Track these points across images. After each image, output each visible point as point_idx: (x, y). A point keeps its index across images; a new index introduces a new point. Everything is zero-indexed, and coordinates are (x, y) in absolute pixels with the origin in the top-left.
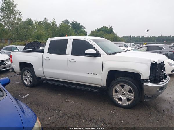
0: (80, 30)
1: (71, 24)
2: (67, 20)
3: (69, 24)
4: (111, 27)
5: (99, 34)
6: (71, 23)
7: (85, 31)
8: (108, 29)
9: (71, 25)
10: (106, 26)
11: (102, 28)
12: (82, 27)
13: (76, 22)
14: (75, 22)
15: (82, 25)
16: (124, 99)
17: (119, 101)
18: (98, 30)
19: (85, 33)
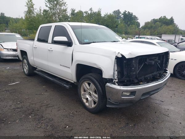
0: (132, 21)
2: (119, 10)
3: (121, 15)
4: (172, 17)
5: (154, 25)
6: (122, 13)
7: (138, 22)
8: (167, 19)
9: (123, 16)
10: (165, 16)
11: (160, 19)
12: (136, 18)
13: (128, 12)
14: (127, 13)
15: (135, 15)
16: (90, 101)
17: (86, 102)
18: (155, 21)
19: (138, 24)
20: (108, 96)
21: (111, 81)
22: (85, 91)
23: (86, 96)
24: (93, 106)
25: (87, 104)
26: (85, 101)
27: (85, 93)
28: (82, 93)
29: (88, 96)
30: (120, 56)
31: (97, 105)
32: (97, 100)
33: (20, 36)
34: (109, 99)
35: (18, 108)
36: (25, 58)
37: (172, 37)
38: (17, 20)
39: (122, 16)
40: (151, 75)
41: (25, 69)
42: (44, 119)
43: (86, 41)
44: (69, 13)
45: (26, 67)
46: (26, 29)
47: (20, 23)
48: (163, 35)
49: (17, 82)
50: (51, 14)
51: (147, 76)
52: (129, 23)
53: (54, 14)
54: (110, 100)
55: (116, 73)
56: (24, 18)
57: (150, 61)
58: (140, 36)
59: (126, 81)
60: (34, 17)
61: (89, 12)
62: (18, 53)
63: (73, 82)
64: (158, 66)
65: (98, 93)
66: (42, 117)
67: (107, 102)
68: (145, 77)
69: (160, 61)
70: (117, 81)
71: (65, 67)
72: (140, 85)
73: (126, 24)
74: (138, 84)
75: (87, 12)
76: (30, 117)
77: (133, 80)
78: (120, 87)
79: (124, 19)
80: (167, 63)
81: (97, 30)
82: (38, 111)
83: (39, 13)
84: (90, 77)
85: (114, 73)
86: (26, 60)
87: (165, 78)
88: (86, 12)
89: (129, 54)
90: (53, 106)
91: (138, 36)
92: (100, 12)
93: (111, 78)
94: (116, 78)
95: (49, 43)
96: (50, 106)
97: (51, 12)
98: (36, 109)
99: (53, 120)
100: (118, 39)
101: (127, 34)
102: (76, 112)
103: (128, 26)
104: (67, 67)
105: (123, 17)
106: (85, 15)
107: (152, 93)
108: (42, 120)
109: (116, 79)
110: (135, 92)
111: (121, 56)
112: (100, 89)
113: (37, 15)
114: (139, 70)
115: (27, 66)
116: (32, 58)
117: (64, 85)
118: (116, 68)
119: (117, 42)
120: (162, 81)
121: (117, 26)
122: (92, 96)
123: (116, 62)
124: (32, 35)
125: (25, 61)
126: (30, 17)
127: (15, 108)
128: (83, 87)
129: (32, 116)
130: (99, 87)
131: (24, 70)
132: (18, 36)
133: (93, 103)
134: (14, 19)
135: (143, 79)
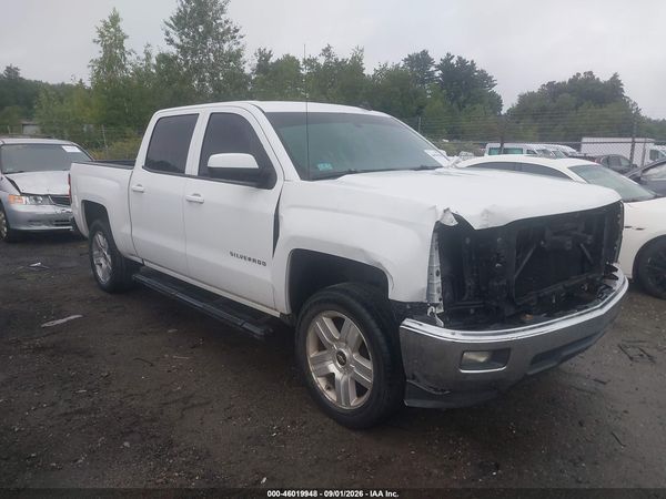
0: (473, 92)
1: (439, 67)
2: (425, 53)
3: (433, 68)
4: (615, 76)
5: (553, 105)
6: (438, 62)
7: (494, 94)
8: (598, 83)
9: (440, 72)
10: (591, 73)
11: (574, 81)
12: (485, 80)
13: (460, 58)
14: (454, 61)
15: (482, 71)
16: (342, 383)
17: (329, 388)
18: (553, 90)
19: (496, 102)
20: (410, 365)
21: (418, 310)
22: (321, 346)
23: (326, 368)
24: (355, 402)
25: (331, 396)
26: (322, 383)
27: (320, 354)
28: (312, 354)
29: (333, 368)
30: (451, 222)
31: (370, 398)
32: (368, 380)
33: (77, 150)
34: (414, 378)
35: (80, 412)
36: (101, 229)
37: (619, 147)
38: (63, 92)
39: (437, 74)
40: (560, 287)
41: (98, 267)
42: (175, 450)
43: (324, 167)
44: (249, 64)
45: (102, 261)
46: (98, 125)
47: (76, 103)
48: (585, 140)
49: (72, 317)
50: (185, 70)
51: (547, 291)
52: (462, 98)
53: (197, 69)
54: (418, 381)
55: (438, 281)
56: (88, 84)
57: (554, 238)
58: (506, 145)
59: (472, 311)
60: (126, 80)
61: (322, 61)
62: (76, 210)
63: (277, 315)
64: (584, 256)
65: (375, 355)
66: (171, 444)
67: (407, 389)
68: (541, 295)
69: (590, 237)
70: (442, 311)
71: (250, 259)
72: (523, 323)
73: (452, 101)
74: (515, 321)
75: (314, 60)
76: (126, 444)
77: (497, 308)
78: (453, 334)
79: (443, 85)
80: (617, 243)
81: (360, 126)
82: (153, 420)
83: (141, 64)
84: (342, 295)
85: (430, 284)
86: (104, 236)
87: (613, 298)
88: (309, 62)
89: (483, 215)
90: (208, 403)
91: (498, 145)
92: (360, 60)
93: (419, 300)
94: (437, 301)
95: (189, 176)
96: (196, 402)
97: (187, 62)
98: (147, 413)
99: (208, 454)
100: (436, 158)
101: (458, 138)
102: (293, 423)
103: (461, 106)
104: (254, 260)
105: (441, 76)
106: (304, 72)
107: (565, 353)
108: (171, 457)
109: (436, 305)
110: (509, 350)
111: (455, 223)
112: (382, 340)
113: (137, 71)
114: (519, 271)
115: (108, 257)
116: (126, 229)
117: (246, 326)
118: (437, 265)
119: (433, 168)
120: (601, 307)
121: (421, 107)
122: (348, 367)
123: (436, 243)
124: (119, 144)
125: (100, 238)
126: (111, 81)
127: (69, 411)
128: (315, 333)
129: (132, 442)
130: (378, 332)
131: (96, 274)
132: (72, 149)
133: (352, 391)
134: (53, 87)
135: (532, 301)
